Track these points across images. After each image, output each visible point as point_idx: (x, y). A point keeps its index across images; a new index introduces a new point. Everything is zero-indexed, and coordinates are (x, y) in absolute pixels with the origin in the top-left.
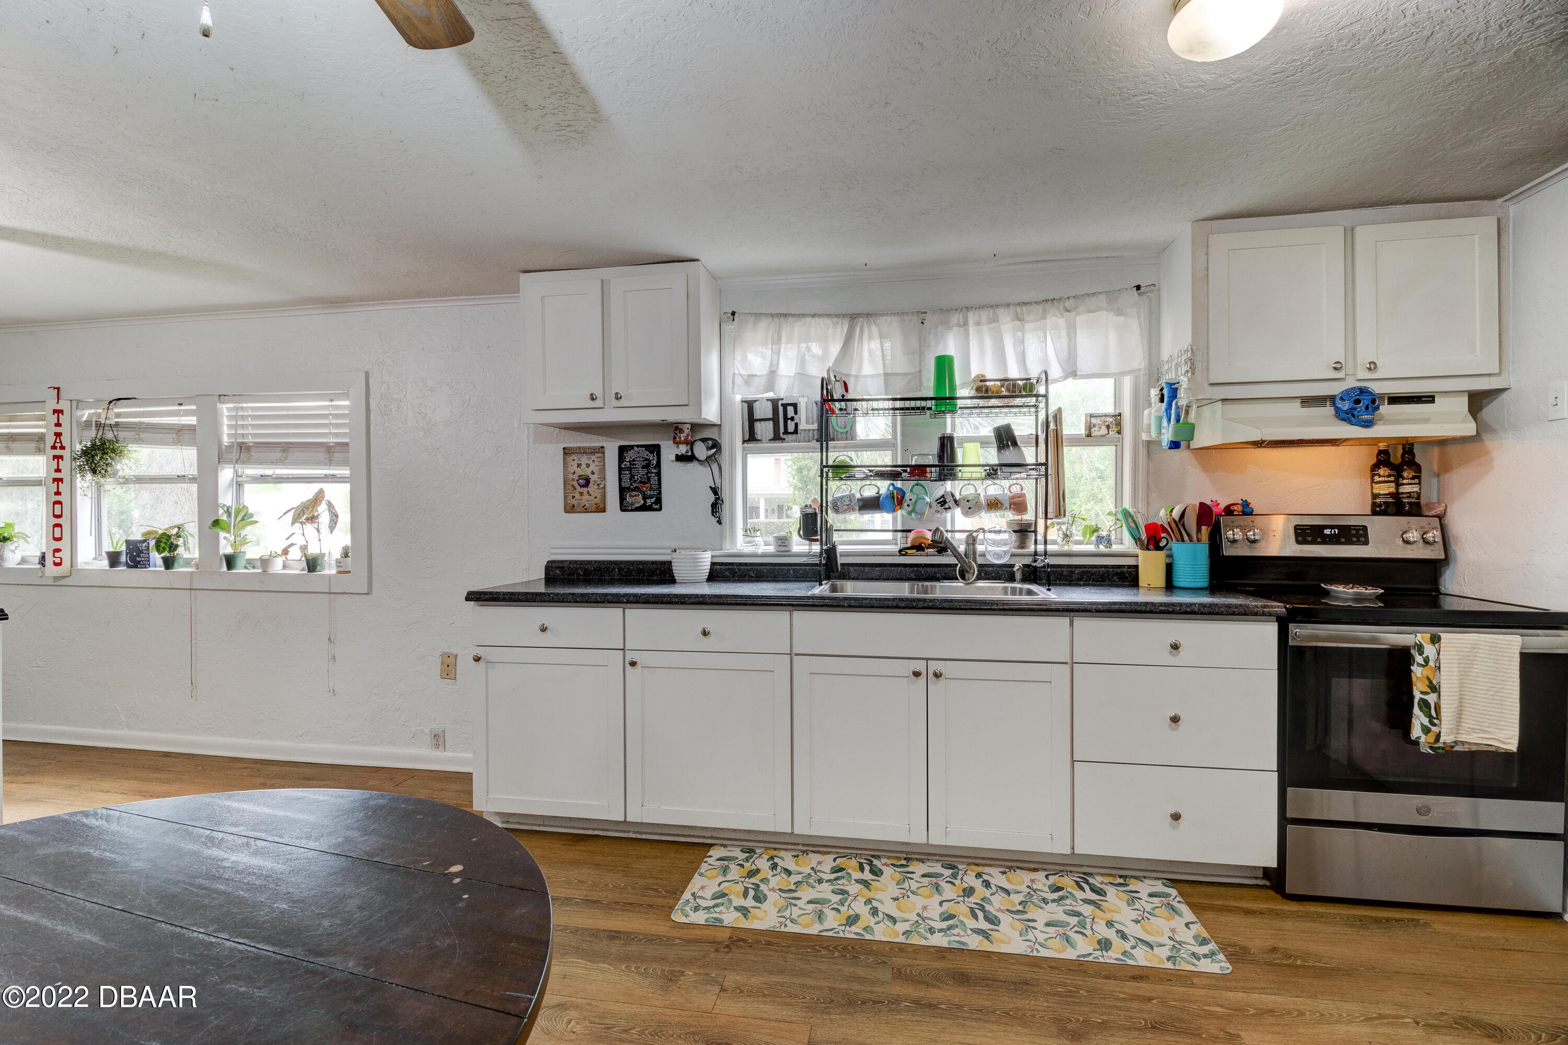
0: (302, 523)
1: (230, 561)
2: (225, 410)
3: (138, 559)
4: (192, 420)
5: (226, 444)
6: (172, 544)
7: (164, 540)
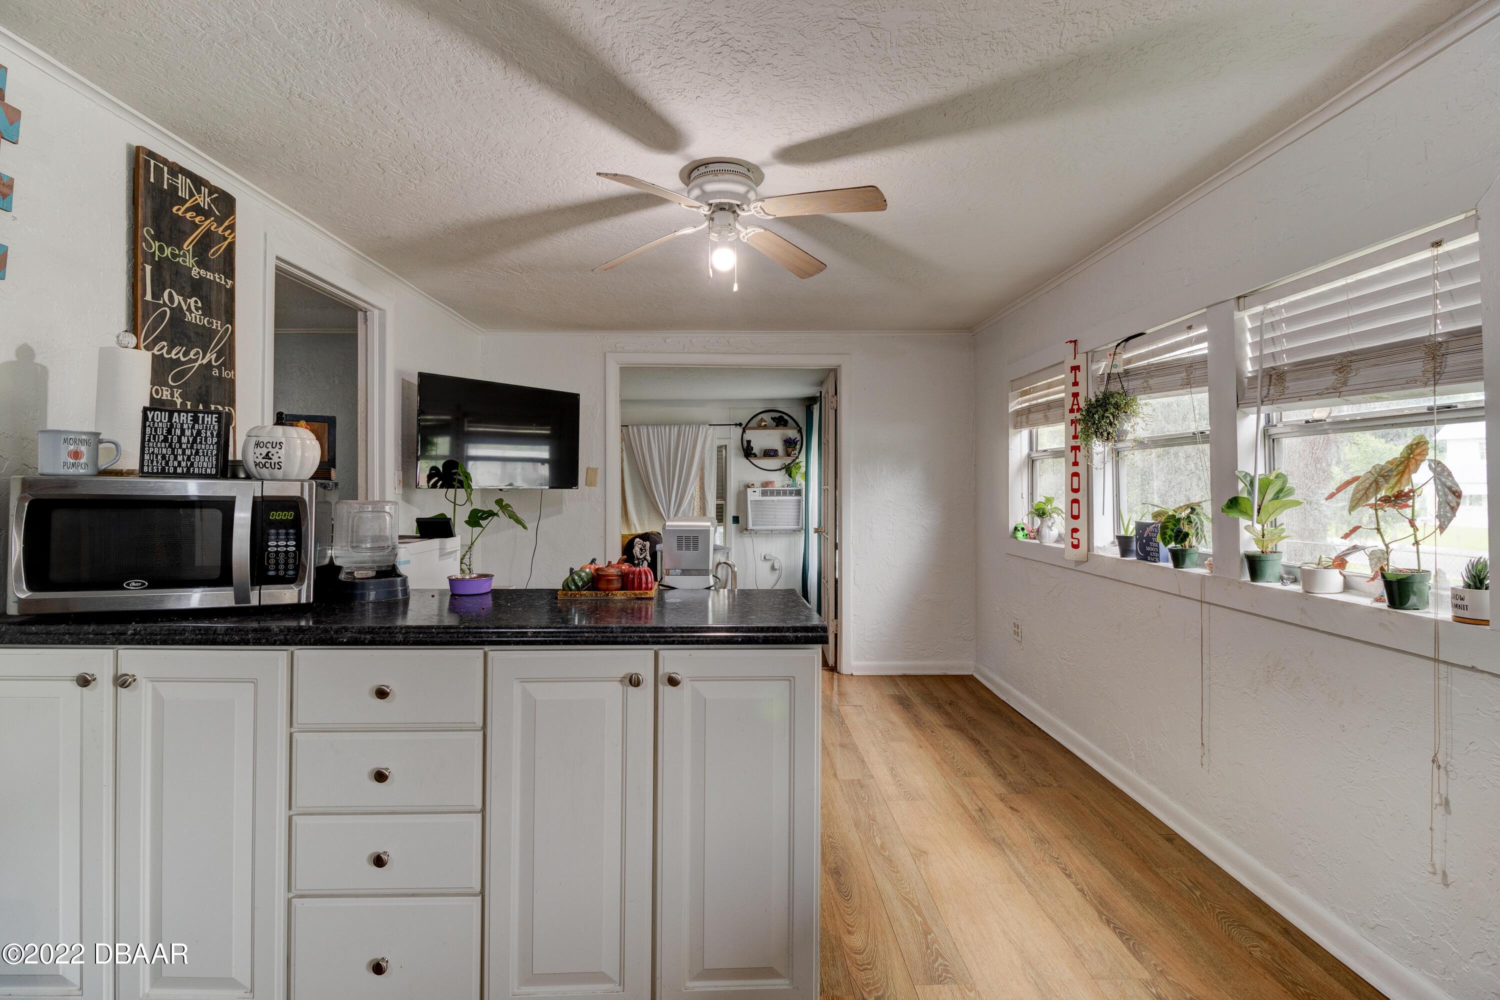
0: (1375, 507)
1: (1255, 565)
2: (1247, 319)
3: (1148, 549)
4: (1202, 349)
5: (1250, 375)
6: (1179, 531)
7: (1170, 526)
